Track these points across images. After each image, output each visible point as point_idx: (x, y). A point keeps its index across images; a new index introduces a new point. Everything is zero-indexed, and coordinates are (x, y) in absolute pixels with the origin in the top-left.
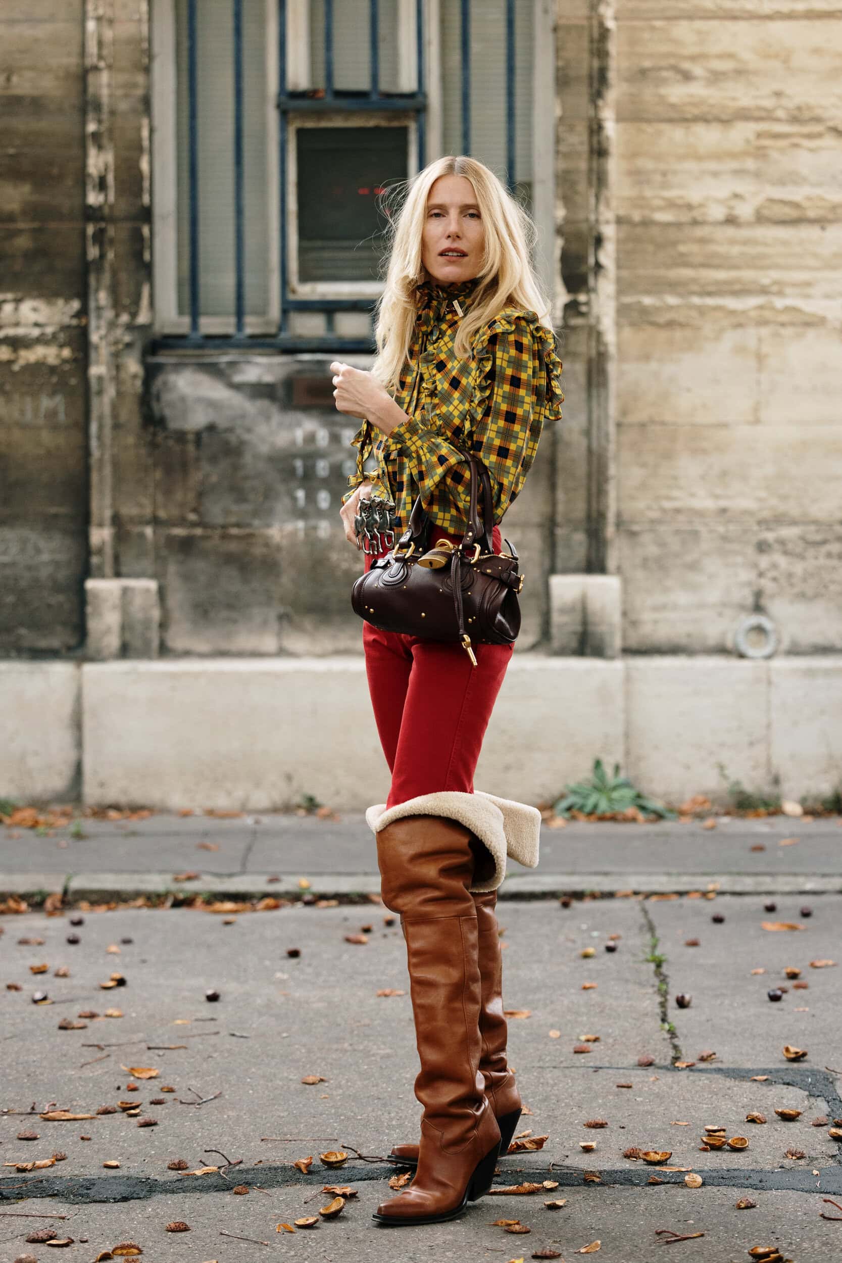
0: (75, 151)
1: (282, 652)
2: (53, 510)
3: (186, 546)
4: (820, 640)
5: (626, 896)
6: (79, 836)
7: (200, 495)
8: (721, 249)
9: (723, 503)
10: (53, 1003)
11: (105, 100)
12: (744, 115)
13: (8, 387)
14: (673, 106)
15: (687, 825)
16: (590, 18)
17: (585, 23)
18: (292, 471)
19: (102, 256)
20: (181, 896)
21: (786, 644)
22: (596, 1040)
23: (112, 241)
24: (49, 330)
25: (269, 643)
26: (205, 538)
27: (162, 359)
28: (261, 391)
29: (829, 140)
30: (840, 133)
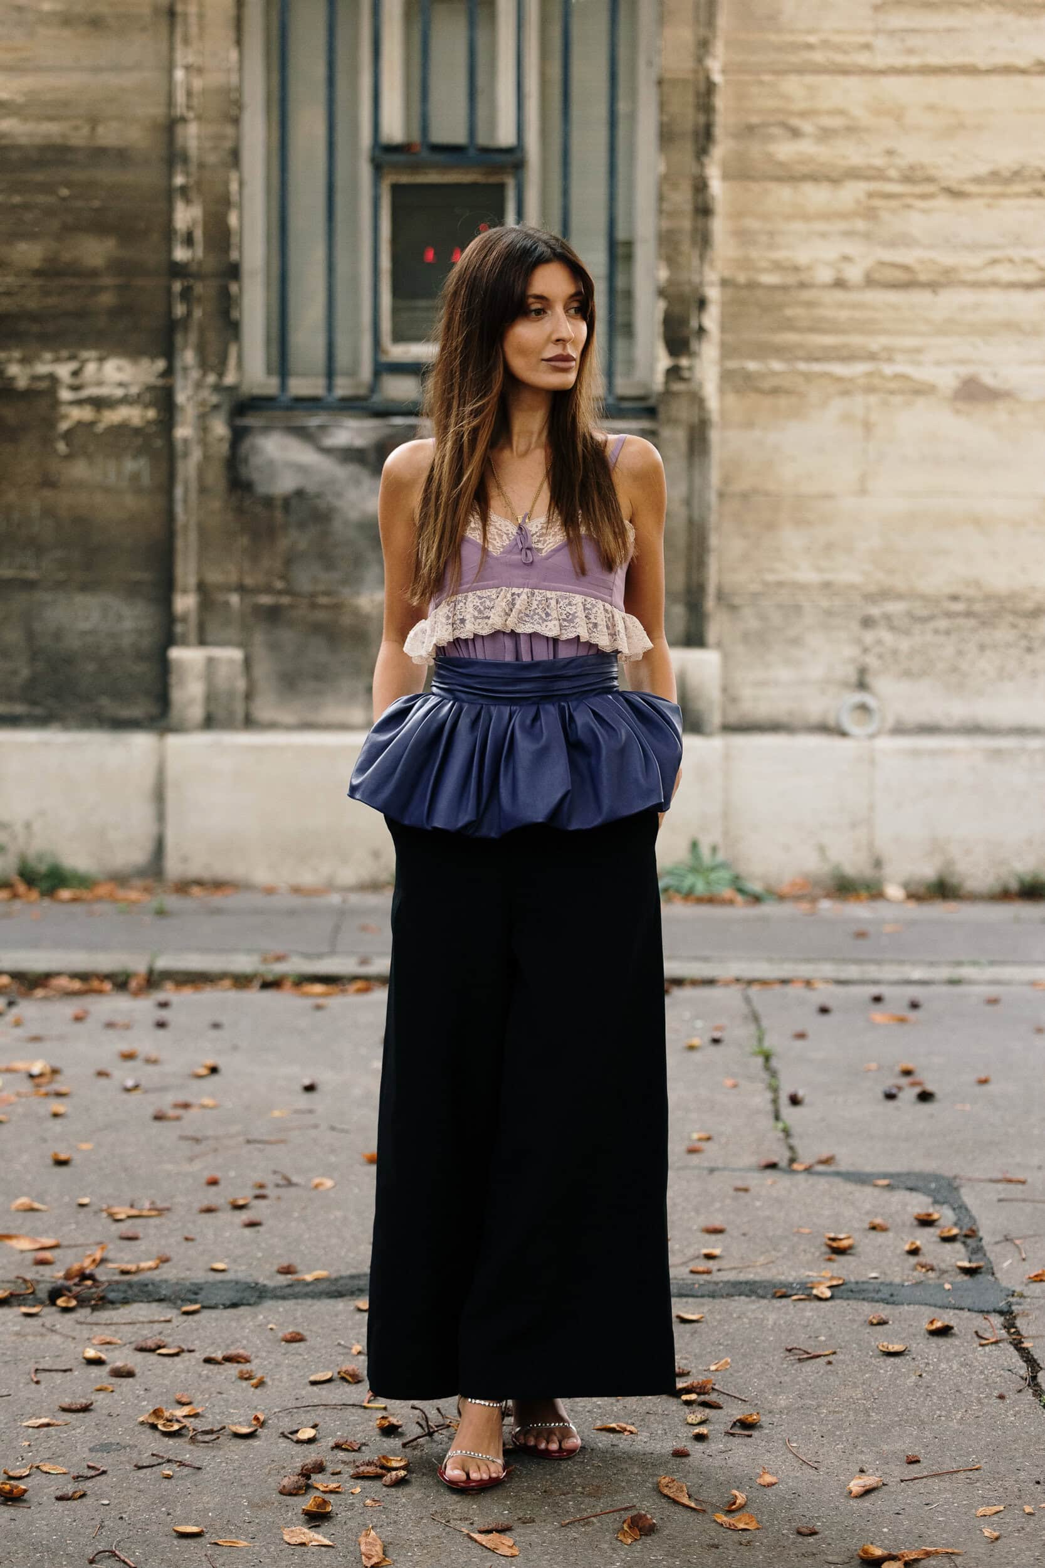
0: (161, 206)
2: (138, 576)
3: (273, 615)
4: (924, 718)
5: (727, 983)
6: (161, 913)
8: (829, 313)
9: (828, 577)
10: (146, 1091)
11: (193, 152)
12: (854, 174)
13: (91, 448)
14: (781, 164)
15: (787, 909)
16: (696, 72)
17: (690, 76)
19: (189, 314)
20: (270, 978)
21: (890, 722)
22: (709, 1139)
23: (199, 299)
24: (134, 390)
25: (357, 715)
26: (292, 607)
27: (250, 421)
28: (351, 455)
29: (943, 202)
30: (955, 194)
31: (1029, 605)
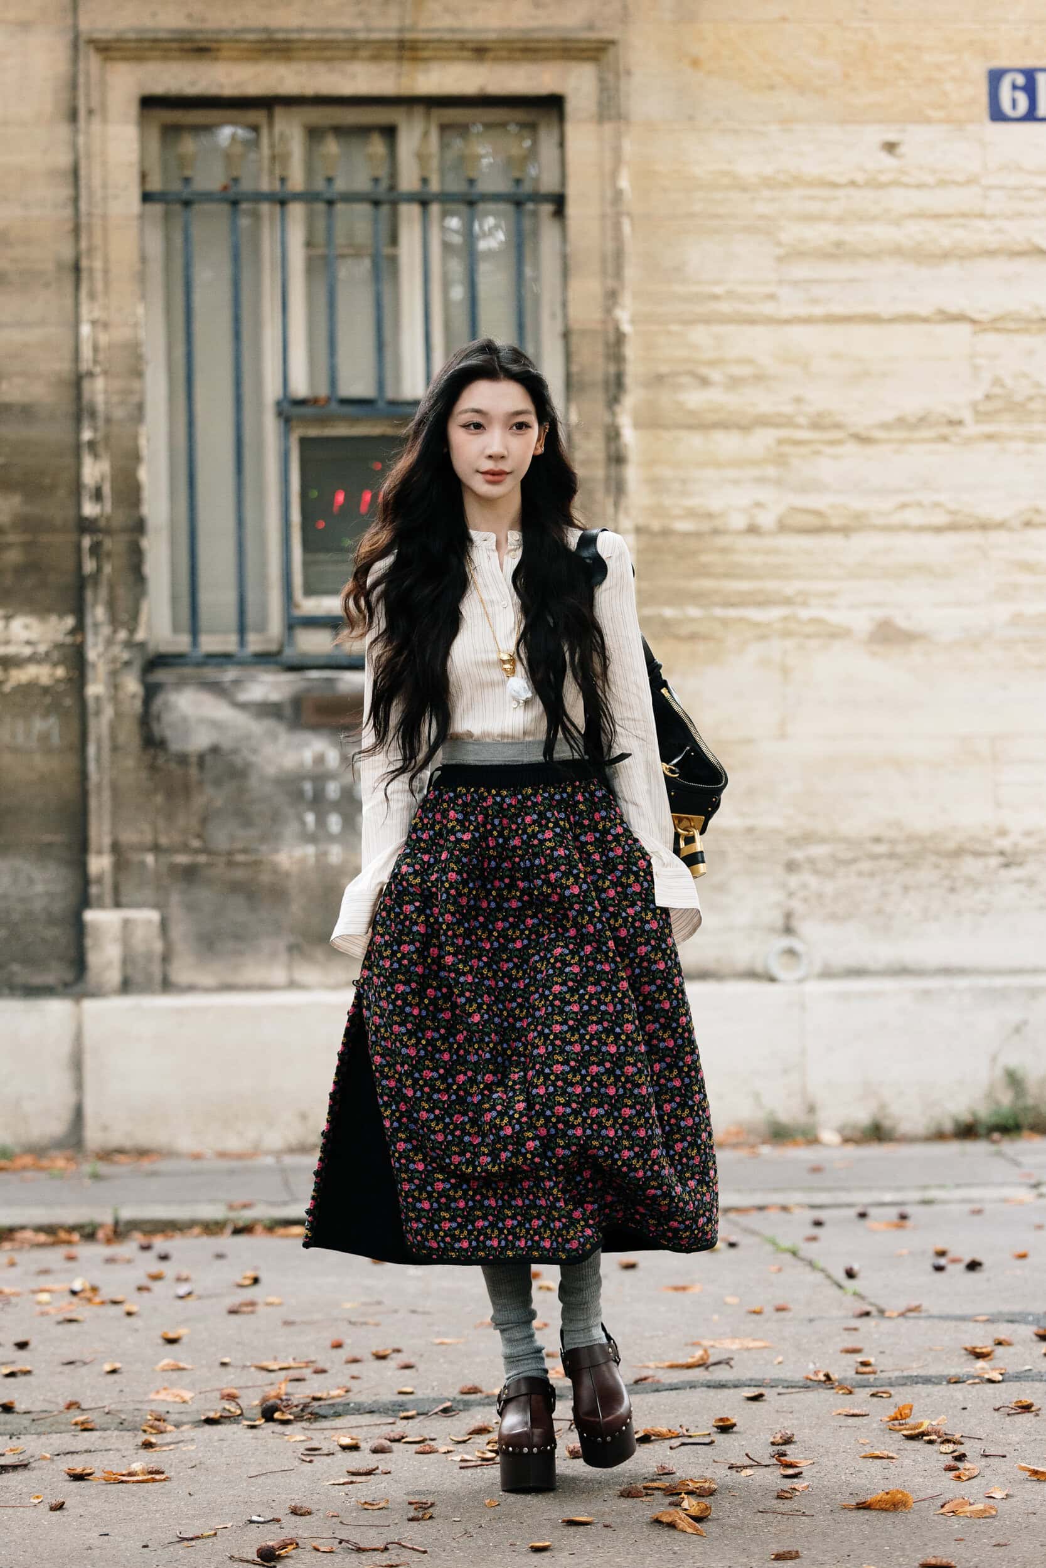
0: (69, 461)
1: (293, 985)
2: (47, 838)
3: (189, 874)
4: (852, 962)
7: (204, 821)
8: (743, 559)
9: (749, 822)
11: (101, 407)
12: (764, 421)
14: (692, 413)
16: (604, 322)
17: (599, 327)
18: (300, 794)
19: (99, 569)
20: (241, 1224)
21: (817, 968)
23: (109, 555)
24: (42, 648)
25: (278, 975)
26: (209, 865)
27: (161, 675)
28: (267, 710)
29: (851, 447)
30: (863, 439)
31: (951, 845)
